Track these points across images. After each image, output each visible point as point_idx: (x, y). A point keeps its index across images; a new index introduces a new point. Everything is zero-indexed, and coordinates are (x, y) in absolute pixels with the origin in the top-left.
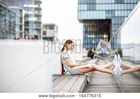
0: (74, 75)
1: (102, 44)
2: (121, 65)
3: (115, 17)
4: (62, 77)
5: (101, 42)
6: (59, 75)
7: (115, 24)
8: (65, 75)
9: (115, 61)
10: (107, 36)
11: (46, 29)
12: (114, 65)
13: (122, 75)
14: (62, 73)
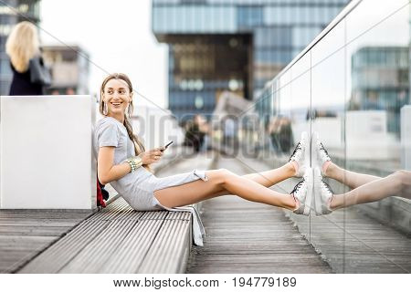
0: (144, 212)
1: (227, 107)
2: (325, 174)
3: (264, 26)
4: (98, 221)
5: (228, 100)
6: (87, 211)
7: (265, 49)
8: (108, 211)
9: (302, 159)
10: (242, 85)
11: (54, 60)
12: (297, 174)
13: (325, 212)
14: (99, 203)
